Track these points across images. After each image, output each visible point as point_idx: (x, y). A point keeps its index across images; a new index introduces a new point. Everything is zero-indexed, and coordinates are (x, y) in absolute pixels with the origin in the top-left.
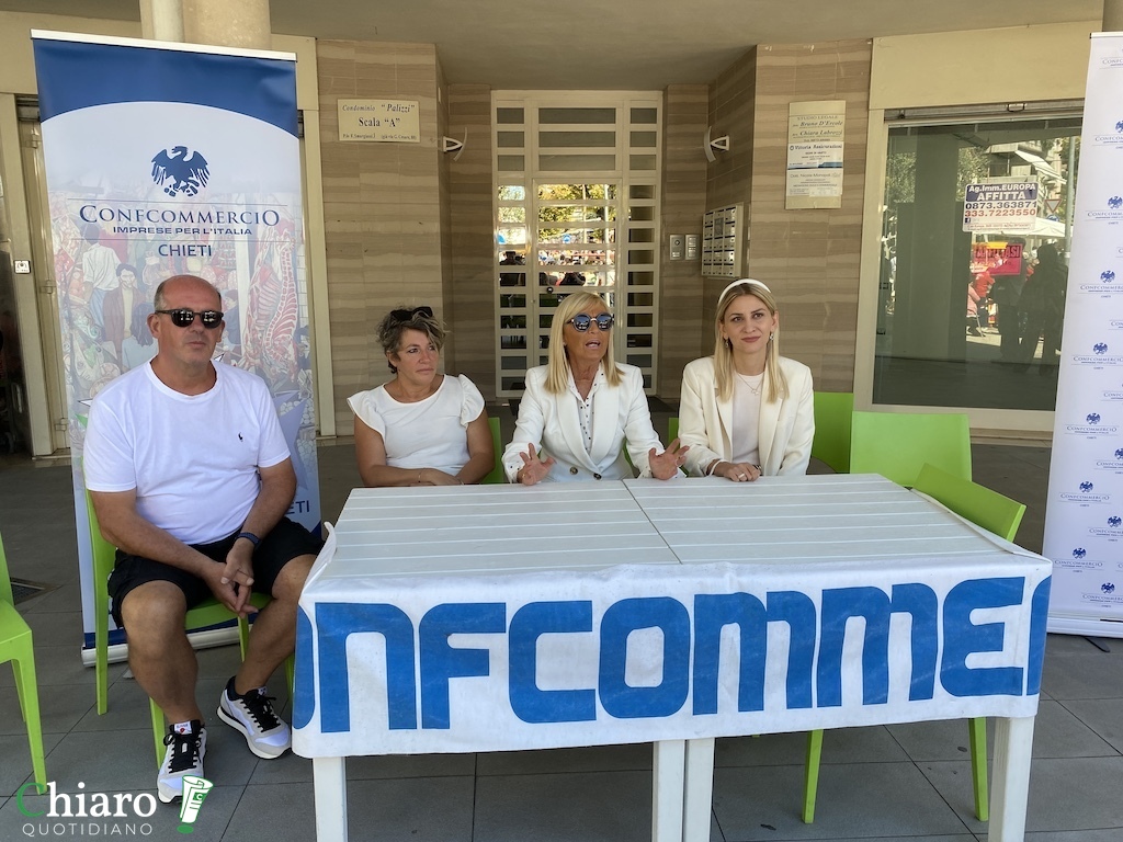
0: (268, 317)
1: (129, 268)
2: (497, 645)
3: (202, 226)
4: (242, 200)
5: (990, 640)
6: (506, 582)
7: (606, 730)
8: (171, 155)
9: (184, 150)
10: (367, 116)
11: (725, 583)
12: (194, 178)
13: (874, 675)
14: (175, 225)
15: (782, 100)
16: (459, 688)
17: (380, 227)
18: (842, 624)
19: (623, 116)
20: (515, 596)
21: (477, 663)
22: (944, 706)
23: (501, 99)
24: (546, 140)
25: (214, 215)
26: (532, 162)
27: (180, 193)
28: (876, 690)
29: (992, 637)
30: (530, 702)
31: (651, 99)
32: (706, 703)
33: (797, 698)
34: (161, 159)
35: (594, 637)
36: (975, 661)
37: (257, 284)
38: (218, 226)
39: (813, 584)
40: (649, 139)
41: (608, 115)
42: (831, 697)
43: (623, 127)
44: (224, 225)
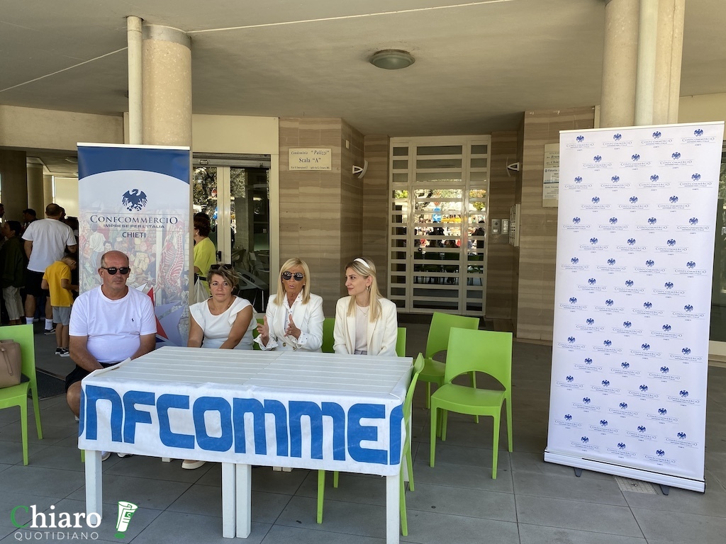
0: (169, 266)
1: (109, 242)
2: (153, 410)
3: (142, 224)
4: (161, 213)
5: (371, 435)
6: (158, 385)
7: (199, 455)
8: (131, 193)
9: (137, 191)
10: (303, 157)
11: (247, 394)
12: (140, 203)
13: (316, 444)
14: (131, 223)
15: (540, 143)
16: (140, 427)
17: (308, 215)
18: (299, 418)
19: (466, 150)
20: (159, 391)
21: (146, 418)
22: (350, 465)
23: (396, 142)
24: (420, 164)
25: (148, 219)
26: (412, 176)
27: (134, 209)
28: (317, 453)
29: (372, 434)
30: (168, 438)
31: (484, 140)
32: (241, 448)
33: (282, 452)
34: (127, 195)
35: (190, 411)
36: (364, 444)
37: (165, 251)
38: (150, 224)
39: (285, 398)
40: (482, 163)
41: (458, 149)
42: (297, 453)
43: (466, 156)
44: (152, 224)
